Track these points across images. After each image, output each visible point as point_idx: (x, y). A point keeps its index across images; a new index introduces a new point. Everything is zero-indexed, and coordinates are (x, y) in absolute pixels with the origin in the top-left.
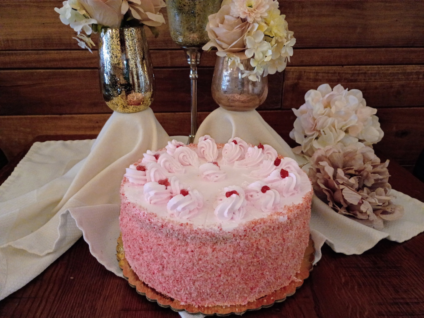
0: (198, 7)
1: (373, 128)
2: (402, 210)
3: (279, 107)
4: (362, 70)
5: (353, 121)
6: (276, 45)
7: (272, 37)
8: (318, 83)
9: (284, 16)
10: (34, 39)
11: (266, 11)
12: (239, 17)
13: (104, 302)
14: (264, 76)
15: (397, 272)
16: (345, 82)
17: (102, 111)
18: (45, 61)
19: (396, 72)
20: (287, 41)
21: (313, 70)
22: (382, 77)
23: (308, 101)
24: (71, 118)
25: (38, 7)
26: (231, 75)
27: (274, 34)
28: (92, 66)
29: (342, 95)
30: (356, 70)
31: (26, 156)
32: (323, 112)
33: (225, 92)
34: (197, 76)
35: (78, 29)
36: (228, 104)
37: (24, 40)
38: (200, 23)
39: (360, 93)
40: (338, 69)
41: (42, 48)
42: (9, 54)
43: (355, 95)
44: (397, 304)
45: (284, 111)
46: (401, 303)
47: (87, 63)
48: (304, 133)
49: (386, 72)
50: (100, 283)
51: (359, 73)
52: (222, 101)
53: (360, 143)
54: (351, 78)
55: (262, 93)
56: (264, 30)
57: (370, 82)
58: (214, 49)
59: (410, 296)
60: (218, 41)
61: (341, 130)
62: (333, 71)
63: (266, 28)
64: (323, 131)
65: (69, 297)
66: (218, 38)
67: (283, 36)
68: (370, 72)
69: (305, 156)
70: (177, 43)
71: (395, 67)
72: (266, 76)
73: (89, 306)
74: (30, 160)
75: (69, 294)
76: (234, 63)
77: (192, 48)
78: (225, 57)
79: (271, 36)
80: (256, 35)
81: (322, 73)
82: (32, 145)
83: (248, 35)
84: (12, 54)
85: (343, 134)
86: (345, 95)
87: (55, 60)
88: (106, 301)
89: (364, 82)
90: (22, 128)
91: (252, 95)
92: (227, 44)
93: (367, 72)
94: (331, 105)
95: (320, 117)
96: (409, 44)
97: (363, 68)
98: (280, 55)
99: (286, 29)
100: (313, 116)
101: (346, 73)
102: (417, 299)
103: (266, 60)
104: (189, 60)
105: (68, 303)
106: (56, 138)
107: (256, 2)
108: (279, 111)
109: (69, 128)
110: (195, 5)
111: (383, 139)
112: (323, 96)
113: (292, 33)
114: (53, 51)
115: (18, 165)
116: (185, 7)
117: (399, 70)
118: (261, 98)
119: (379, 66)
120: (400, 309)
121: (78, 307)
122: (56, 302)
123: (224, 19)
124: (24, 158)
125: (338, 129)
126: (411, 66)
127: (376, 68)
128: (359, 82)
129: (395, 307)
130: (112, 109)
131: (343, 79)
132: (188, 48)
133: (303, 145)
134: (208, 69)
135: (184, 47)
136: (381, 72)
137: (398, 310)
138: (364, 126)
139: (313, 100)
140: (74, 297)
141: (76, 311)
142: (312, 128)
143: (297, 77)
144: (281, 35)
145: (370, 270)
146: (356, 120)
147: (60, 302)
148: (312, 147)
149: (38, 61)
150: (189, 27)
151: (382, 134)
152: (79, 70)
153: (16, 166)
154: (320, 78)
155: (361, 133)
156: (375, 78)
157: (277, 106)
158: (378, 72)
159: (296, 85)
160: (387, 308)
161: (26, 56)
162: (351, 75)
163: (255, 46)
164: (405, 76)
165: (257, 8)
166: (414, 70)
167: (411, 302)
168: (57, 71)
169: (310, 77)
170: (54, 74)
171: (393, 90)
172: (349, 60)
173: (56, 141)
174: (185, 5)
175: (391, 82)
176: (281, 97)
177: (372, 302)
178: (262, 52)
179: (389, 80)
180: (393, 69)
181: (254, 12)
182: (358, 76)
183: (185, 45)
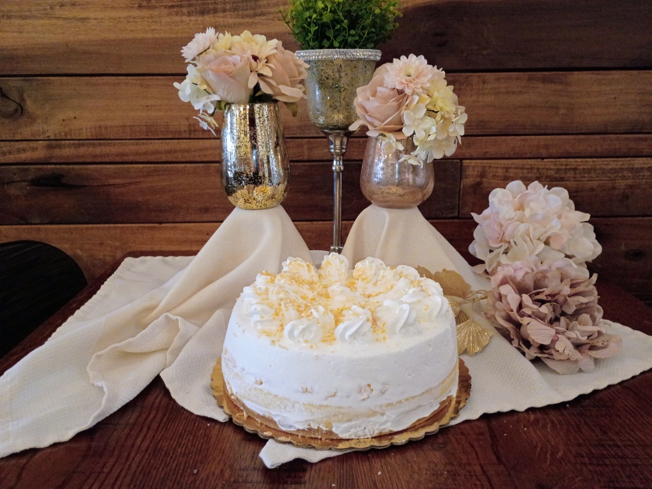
0: (344, 80)
1: (585, 239)
3: (456, 214)
4: (570, 165)
5: (555, 226)
6: (442, 121)
7: (437, 112)
9: (452, 87)
10: (134, 126)
11: (428, 81)
12: (394, 88)
14: (428, 161)
15: (607, 412)
16: (547, 181)
17: (216, 219)
18: (145, 153)
19: (619, 167)
20: (455, 117)
21: (501, 164)
22: (599, 174)
23: (492, 202)
24: (174, 228)
25: (142, 86)
26: (385, 161)
27: (438, 108)
28: (205, 159)
29: (540, 194)
30: (562, 165)
31: (116, 273)
32: (513, 216)
33: (378, 183)
34: (342, 168)
35: (199, 107)
36: (381, 199)
37: (121, 126)
38: (346, 100)
39: (565, 193)
40: (536, 163)
41: (144, 137)
42: (100, 144)
43: (558, 194)
44: (603, 446)
45: (462, 221)
46: (609, 446)
47: (199, 156)
48: (490, 246)
49: (604, 167)
51: (566, 169)
52: (375, 196)
53: (567, 259)
54: (555, 176)
55: (427, 185)
56: (427, 103)
57: (582, 181)
58: (364, 129)
59: (622, 438)
60: (368, 118)
61: (539, 241)
62: (529, 167)
63: (428, 101)
64: (514, 242)
66: (368, 114)
67: (451, 111)
68: (581, 167)
70: (317, 125)
71: (619, 161)
72: (431, 162)
73: (201, 435)
74: (120, 277)
76: (390, 145)
77: (336, 131)
78: (377, 139)
79: (435, 111)
80: (417, 108)
81: (515, 168)
82: (123, 260)
83: (405, 109)
84: (104, 144)
85: (542, 246)
86: (544, 194)
87: (157, 152)
89: (575, 181)
90: (109, 242)
91: (413, 187)
92: (379, 120)
93: (577, 167)
94: (525, 208)
95: (509, 222)
96: (635, 129)
97: (571, 162)
98: (448, 134)
99: (455, 104)
100: (499, 222)
101: (547, 169)
102: (632, 442)
103: (429, 139)
104: (332, 147)
106: (154, 254)
107: (416, 71)
108: (455, 220)
109: (170, 241)
110: (341, 77)
111: (601, 254)
112: (515, 197)
113: (463, 108)
114: (157, 141)
115: (106, 283)
116: (328, 81)
117: (623, 165)
118: (425, 191)
119: (595, 159)
120: (606, 451)
121: (188, 435)
122: (160, 430)
123: (376, 92)
124: (112, 276)
125: (534, 239)
126: (640, 159)
127: (590, 161)
128: (567, 180)
129: (600, 450)
130: (234, 203)
131: (544, 177)
132: (331, 132)
133: (487, 261)
135: (326, 130)
136: (598, 167)
138: (572, 235)
139: (500, 202)
141: (186, 438)
142: (499, 238)
143: (479, 173)
144: (448, 109)
146: (559, 227)
147: (166, 428)
148: (499, 264)
149: (137, 154)
151: (599, 249)
152: (188, 165)
153: (103, 284)
154: (511, 175)
155: (568, 244)
156: (590, 175)
157: (452, 213)
158: (593, 167)
159: (479, 184)
160: (589, 450)
161: (122, 147)
162: (556, 171)
163: (416, 123)
164: (633, 174)
165: (417, 78)
166: (645, 164)
167: (622, 445)
168: (160, 165)
169: (497, 174)
170: (156, 170)
171: (616, 192)
172: (551, 151)
173: (153, 257)
174: (328, 79)
175: (613, 182)
176: (458, 202)
177: (569, 442)
178: (425, 131)
179: (610, 179)
180: (615, 163)
181: (413, 81)
182: (566, 173)
183: (327, 128)
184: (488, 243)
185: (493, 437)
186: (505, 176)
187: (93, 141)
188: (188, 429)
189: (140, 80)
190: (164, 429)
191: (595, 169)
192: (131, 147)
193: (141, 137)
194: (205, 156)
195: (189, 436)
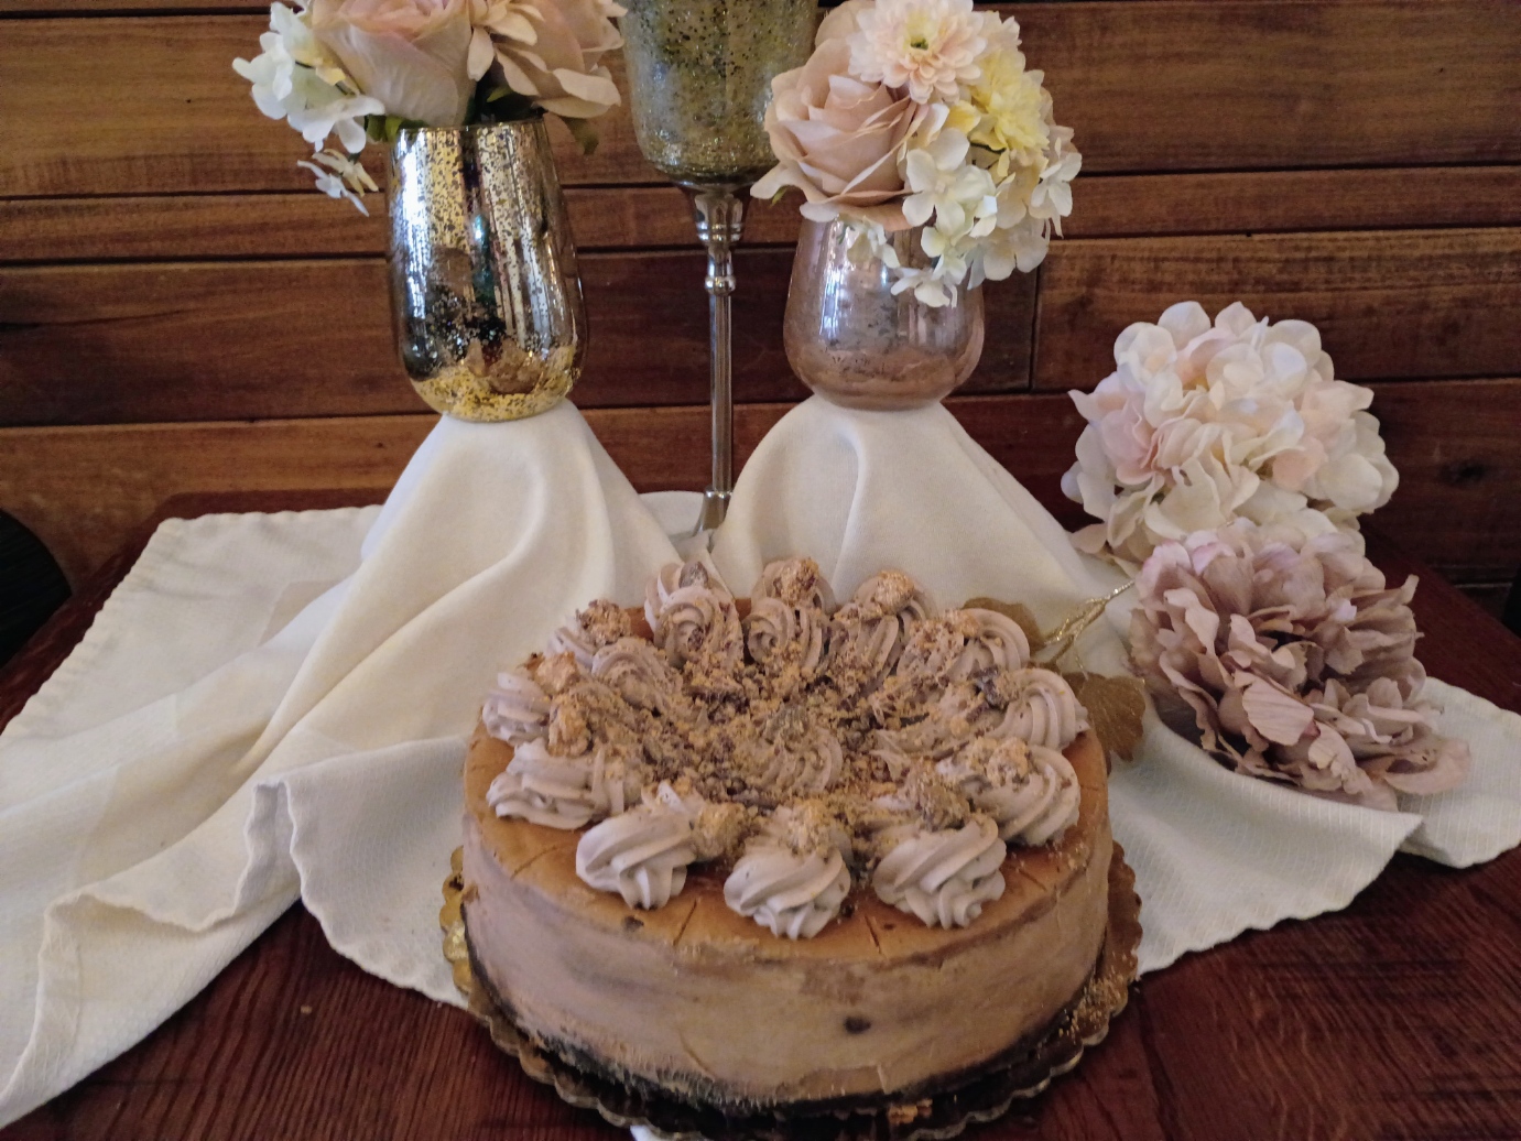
0: (733, 40)
1: (1359, 458)
2: (1464, 758)
3: (1026, 382)
4: (1318, 248)
5: (1287, 435)
6: (1014, 175)
7: (1000, 152)
8: (1163, 296)
9: (1039, 74)
10: (156, 156)
11: (975, 62)
12: (880, 83)
13: (422, 1096)
14: (970, 287)
15: (1449, 980)
16: (1258, 292)
17: (399, 406)
18: (196, 233)
19: (1439, 252)
20: (1049, 165)
21: (1143, 250)
22: (1389, 271)
23: (1125, 365)
24: (288, 432)
25: (168, 42)
26: (852, 283)
27: (1003, 140)
28: (360, 247)
29: (1247, 341)
30: (1297, 248)
31: (134, 569)
32: (1183, 402)
33: (833, 343)
34: (732, 284)
35: (315, 133)
36: (843, 385)
37: (119, 159)
38: (741, 97)
39: (1310, 335)
40: (1234, 245)
41: (187, 189)
42: (66, 209)
43: (1292, 340)
44: (1450, 1096)
45: (1041, 398)
46: (1463, 1093)
47: (344, 239)
48: (1116, 479)
49: (1403, 252)
50: (403, 1026)
51: (1307, 260)
52: (822, 376)
53: (1313, 512)
54: (1279, 278)
55: (964, 347)
56: (970, 129)
57: (1347, 290)
58: (793, 197)
59: (1495, 1069)
60: (806, 168)
61: (1246, 470)
62: (1214, 255)
63: (976, 122)
64: (1183, 473)
65: (298, 1078)
66: (807, 157)
67: (1038, 145)
68: (1347, 254)
69: (1119, 561)
70: (660, 167)
71: (1439, 237)
72: (978, 288)
74: (150, 586)
75: (297, 1068)
76: (863, 242)
77: (714, 185)
78: (828, 225)
79: (993, 148)
80: (944, 145)
81: (1177, 260)
82: (153, 529)
83: (911, 146)
84: (78, 208)
85: (1252, 483)
86: (1259, 341)
87: (228, 230)
88: (428, 1090)
89: (1327, 290)
90: (117, 471)
91: (929, 354)
92: (839, 177)
93: (1336, 254)
94: (1209, 379)
95: (1171, 420)
96: (1485, 153)
97: (1322, 240)
98: (1028, 213)
99: (1047, 122)
100: (1145, 419)
101: (1262, 261)
103: (977, 231)
104: (703, 226)
105: (296, 1098)
107: (940, 32)
108: (1025, 397)
109: (280, 466)
110: (724, 34)
111: (1395, 495)
112: (1181, 346)
113: (1066, 133)
114: (223, 199)
115: (108, 604)
116: (687, 45)
117: (1451, 246)
118: (960, 361)
119: (1381, 233)
120: (1458, 1115)
121: (329, 1115)
122: (252, 1098)
123: (826, 90)
124: (127, 578)
125: (1233, 463)
126: (1493, 230)
127: (1367, 239)
128: (1308, 290)
129: (1440, 1109)
130: (435, 406)
131: (1252, 282)
132: (697, 187)
133: (1109, 518)
134: (769, 251)
135: (685, 183)
136: (1388, 253)
137: (1456, 1120)
138: (1328, 451)
139: (1143, 361)
140: (317, 1076)
141: (325, 1129)
142: (1140, 461)
143: (1086, 274)
144: (1030, 141)
145: (1352, 973)
146: (1300, 432)
147: (268, 1097)
148: (1141, 529)
149: (169, 234)
150: (704, 114)
151: (1393, 480)
152: (314, 264)
153: (100, 607)
154: (1169, 278)
155: (1317, 476)
156: (1365, 276)
157: (1013, 378)
158: (1375, 253)
159: (1083, 303)
160: (1415, 1112)
161: (127, 217)
162: (1280, 265)
163: (939, 183)
164: (1472, 268)
165: (942, 51)
166: (1504, 243)
167: (1497, 1091)
168: (238, 265)
169: (1132, 276)
170: (230, 279)
171: (1427, 318)
172: (1272, 212)
173: (236, 516)
174: (687, 38)
175: (1423, 290)
176: (1030, 349)
177: (1360, 1089)
178: (964, 205)
179: (1418, 283)
180: (1431, 242)
181: (934, 63)
182: (1306, 270)
183: (686, 176)
184: (1111, 472)
185: (1162, 1085)
186: (1151, 282)
187: (45, 203)
188: (330, 1093)
189: (166, 25)
190: (264, 1098)
191: (1379, 259)
192: (152, 217)
193: (177, 190)
194: (359, 238)
195: (334, 1116)
